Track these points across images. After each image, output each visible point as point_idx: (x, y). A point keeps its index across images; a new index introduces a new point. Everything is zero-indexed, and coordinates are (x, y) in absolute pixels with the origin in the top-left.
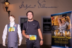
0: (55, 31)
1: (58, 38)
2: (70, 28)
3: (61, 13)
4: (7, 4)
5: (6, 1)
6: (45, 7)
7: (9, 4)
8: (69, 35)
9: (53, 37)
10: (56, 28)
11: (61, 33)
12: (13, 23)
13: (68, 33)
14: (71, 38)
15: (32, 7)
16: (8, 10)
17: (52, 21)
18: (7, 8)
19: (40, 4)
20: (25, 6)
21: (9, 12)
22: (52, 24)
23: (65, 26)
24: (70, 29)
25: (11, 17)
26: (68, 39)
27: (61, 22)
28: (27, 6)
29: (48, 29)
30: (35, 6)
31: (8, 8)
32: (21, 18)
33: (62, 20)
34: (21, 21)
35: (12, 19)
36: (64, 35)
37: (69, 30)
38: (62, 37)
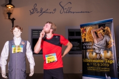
0: (88, 50)
1: (93, 63)
2: (112, 46)
3: (96, 22)
4: (10, 7)
5: (8, 3)
6: (71, 12)
7: (14, 7)
8: (110, 57)
9: (84, 61)
10: (90, 46)
11: (97, 54)
13: (109, 54)
14: (113, 61)
15: (50, 13)
16: (11, 18)
17: (83, 35)
19: (63, 8)
20: (39, 10)
21: (13, 20)
22: (83, 39)
23: (103, 42)
24: (111, 48)
25: (16, 29)
26: (109, 63)
27: (97, 37)
28: (41, 11)
29: (77, 47)
30: (55, 10)
32: (33, 30)
33: (99, 32)
34: (32, 35)
36: (103, 57)
38: (99, 61)
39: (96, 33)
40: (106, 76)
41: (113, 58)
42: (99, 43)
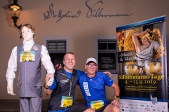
0: (127, 63)
1: (132, 80)
2: (162, 55)
3: (140, 23)
4: (15, 8)
5: (13, 2)
6: (102, 16)
7: (21, 8)
8: (159, 71)
9: (121, 78)
10: (129, 57)
11: (139, 67)
12: (29, 42)
13: (157, 67)
14: (163, 77)
15: (73, 17)
17: (119, 42)
18: (15, 19)
19: (90, 9)
20: (57, 13)
22: (120, 48)
24: (160, 58)
25: (25, 29)
26: (156, 80)
27: (141, 43)
28: (60, 14)
30: (79, 12)
31: (17, 18)
32: (49, 42)
33: (143, 37)
34: (48, 48)
35: (27, 33)
36: (148, 72)
37: (159, 60)
38: (142, 77)
39: (139, 38)
40: (151, 97)
41: (163, 72)
42: (142, 53)
